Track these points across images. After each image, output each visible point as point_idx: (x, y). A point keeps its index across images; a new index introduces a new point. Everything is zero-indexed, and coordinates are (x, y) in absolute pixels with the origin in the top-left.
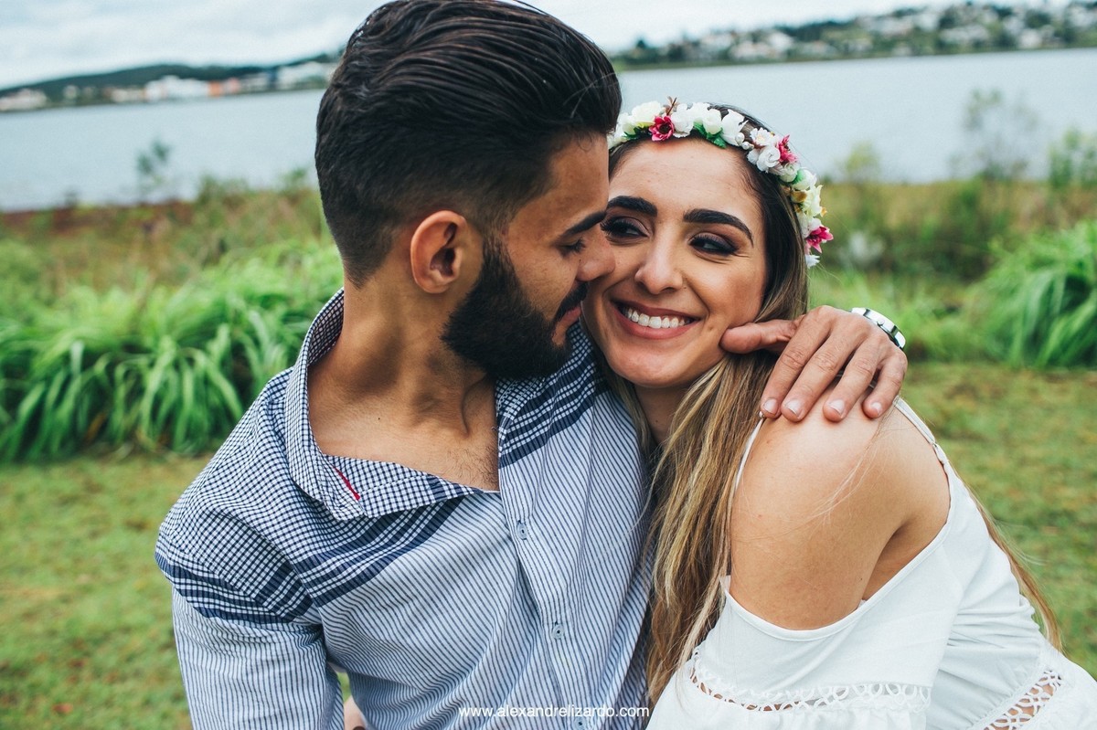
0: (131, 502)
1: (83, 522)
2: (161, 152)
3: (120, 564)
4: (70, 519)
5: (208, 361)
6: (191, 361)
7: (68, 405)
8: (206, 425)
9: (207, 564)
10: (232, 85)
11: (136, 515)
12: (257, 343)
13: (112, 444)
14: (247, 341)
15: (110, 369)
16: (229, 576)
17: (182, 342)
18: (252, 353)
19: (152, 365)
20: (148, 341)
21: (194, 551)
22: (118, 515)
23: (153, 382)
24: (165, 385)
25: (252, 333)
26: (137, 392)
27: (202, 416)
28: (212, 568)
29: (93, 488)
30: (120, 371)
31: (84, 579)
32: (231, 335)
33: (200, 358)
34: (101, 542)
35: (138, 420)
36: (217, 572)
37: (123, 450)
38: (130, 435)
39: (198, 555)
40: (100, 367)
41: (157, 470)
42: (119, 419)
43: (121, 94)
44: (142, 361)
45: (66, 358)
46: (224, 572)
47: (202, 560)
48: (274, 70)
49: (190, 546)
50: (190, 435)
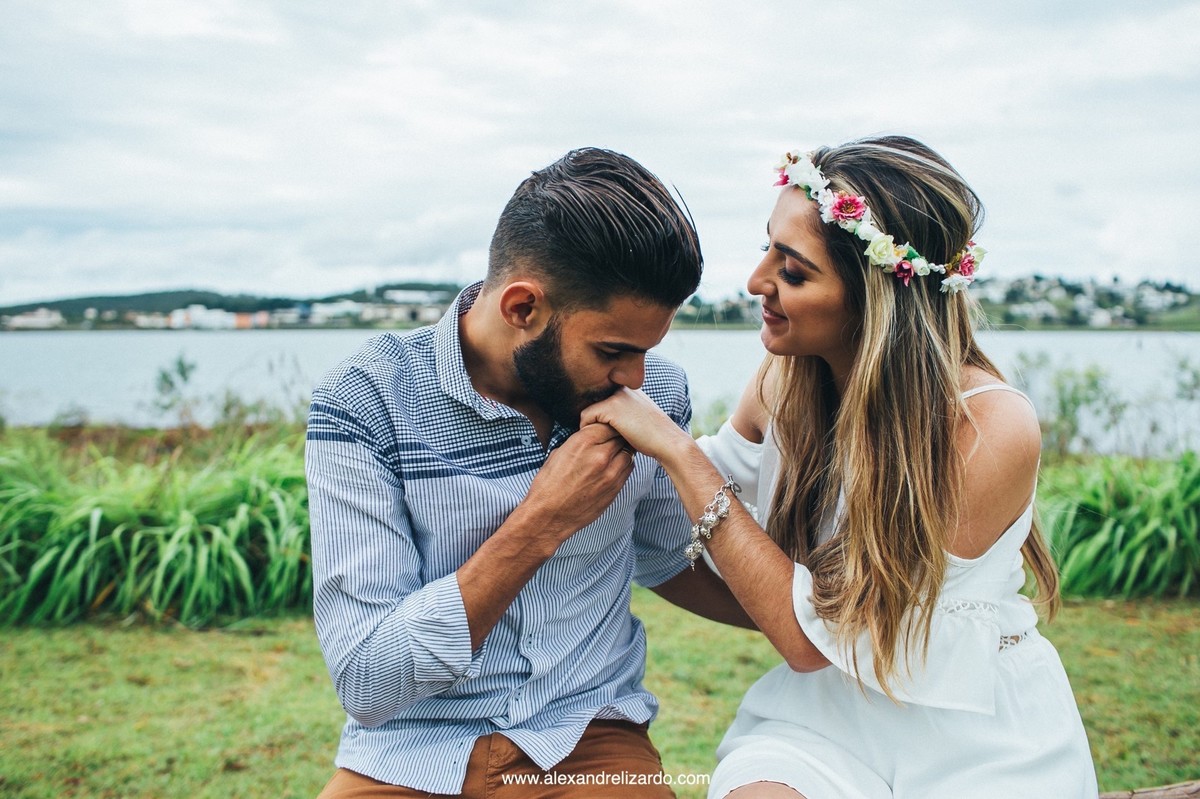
0: (134, 662)
1: (83, 677)
2: (184, 370)
3: (120, 710)
4: (72, 674)
5: (225, 538)
6: (208, 536)
7: (79, 569)
8: (215, 602)
9: (362, 414)
10: (262, 318)
11: (139, 672)
12: (276, 524)
13: (118, 614)
14: (266, 521)
15: (126, 537)
16: (375, 427)
17: (201, 517)
18: (269, 534)
19: (168, 537)
20: (168, 514)
21: (354, 403)
22: (120, 672)
23: (167, 553)
24: (180, 556)
25: (272, 513)
26: (150, 562)
27: (212, 590)
28: (365, 418)
29: (95, 650)
30: (137, 538)
31: (83, 719)
32: (250, 514)
33: (217, 532)
34: (102, 692)
35: (149, 590)
36: (367, 422)
37: (129, 620)
38: (137, 606)
39: (357, 407)
40: (117, 534)
41: (162, 639)
42: (129, 589)
43: (143, 320)
44: (160, 532)
45: (85, 523)
46: (373, 423)
47: (360, 410)
48: (308, 304)
49: (352, 399)
50: (197, 609)
